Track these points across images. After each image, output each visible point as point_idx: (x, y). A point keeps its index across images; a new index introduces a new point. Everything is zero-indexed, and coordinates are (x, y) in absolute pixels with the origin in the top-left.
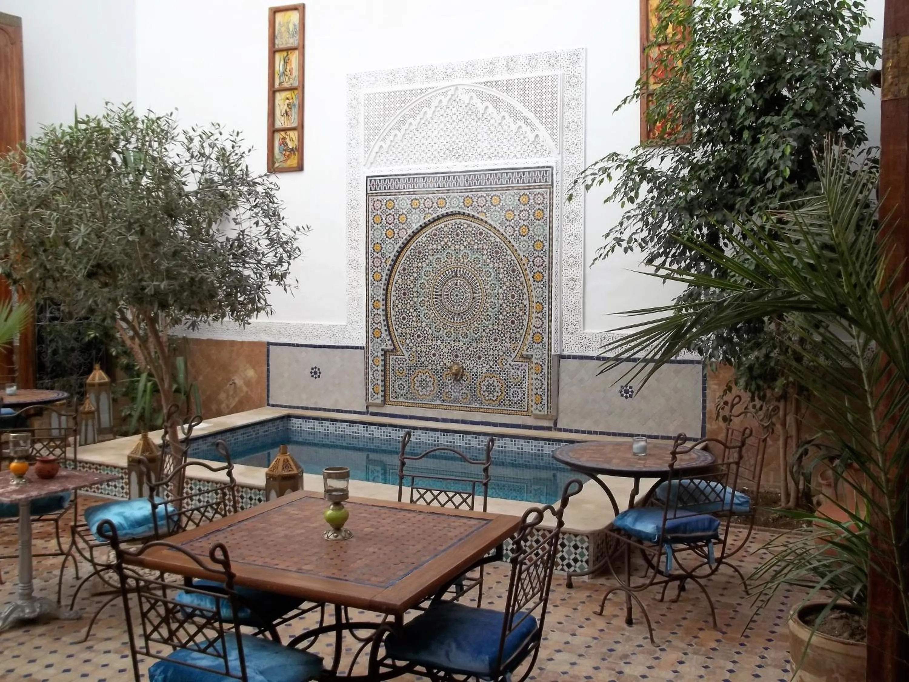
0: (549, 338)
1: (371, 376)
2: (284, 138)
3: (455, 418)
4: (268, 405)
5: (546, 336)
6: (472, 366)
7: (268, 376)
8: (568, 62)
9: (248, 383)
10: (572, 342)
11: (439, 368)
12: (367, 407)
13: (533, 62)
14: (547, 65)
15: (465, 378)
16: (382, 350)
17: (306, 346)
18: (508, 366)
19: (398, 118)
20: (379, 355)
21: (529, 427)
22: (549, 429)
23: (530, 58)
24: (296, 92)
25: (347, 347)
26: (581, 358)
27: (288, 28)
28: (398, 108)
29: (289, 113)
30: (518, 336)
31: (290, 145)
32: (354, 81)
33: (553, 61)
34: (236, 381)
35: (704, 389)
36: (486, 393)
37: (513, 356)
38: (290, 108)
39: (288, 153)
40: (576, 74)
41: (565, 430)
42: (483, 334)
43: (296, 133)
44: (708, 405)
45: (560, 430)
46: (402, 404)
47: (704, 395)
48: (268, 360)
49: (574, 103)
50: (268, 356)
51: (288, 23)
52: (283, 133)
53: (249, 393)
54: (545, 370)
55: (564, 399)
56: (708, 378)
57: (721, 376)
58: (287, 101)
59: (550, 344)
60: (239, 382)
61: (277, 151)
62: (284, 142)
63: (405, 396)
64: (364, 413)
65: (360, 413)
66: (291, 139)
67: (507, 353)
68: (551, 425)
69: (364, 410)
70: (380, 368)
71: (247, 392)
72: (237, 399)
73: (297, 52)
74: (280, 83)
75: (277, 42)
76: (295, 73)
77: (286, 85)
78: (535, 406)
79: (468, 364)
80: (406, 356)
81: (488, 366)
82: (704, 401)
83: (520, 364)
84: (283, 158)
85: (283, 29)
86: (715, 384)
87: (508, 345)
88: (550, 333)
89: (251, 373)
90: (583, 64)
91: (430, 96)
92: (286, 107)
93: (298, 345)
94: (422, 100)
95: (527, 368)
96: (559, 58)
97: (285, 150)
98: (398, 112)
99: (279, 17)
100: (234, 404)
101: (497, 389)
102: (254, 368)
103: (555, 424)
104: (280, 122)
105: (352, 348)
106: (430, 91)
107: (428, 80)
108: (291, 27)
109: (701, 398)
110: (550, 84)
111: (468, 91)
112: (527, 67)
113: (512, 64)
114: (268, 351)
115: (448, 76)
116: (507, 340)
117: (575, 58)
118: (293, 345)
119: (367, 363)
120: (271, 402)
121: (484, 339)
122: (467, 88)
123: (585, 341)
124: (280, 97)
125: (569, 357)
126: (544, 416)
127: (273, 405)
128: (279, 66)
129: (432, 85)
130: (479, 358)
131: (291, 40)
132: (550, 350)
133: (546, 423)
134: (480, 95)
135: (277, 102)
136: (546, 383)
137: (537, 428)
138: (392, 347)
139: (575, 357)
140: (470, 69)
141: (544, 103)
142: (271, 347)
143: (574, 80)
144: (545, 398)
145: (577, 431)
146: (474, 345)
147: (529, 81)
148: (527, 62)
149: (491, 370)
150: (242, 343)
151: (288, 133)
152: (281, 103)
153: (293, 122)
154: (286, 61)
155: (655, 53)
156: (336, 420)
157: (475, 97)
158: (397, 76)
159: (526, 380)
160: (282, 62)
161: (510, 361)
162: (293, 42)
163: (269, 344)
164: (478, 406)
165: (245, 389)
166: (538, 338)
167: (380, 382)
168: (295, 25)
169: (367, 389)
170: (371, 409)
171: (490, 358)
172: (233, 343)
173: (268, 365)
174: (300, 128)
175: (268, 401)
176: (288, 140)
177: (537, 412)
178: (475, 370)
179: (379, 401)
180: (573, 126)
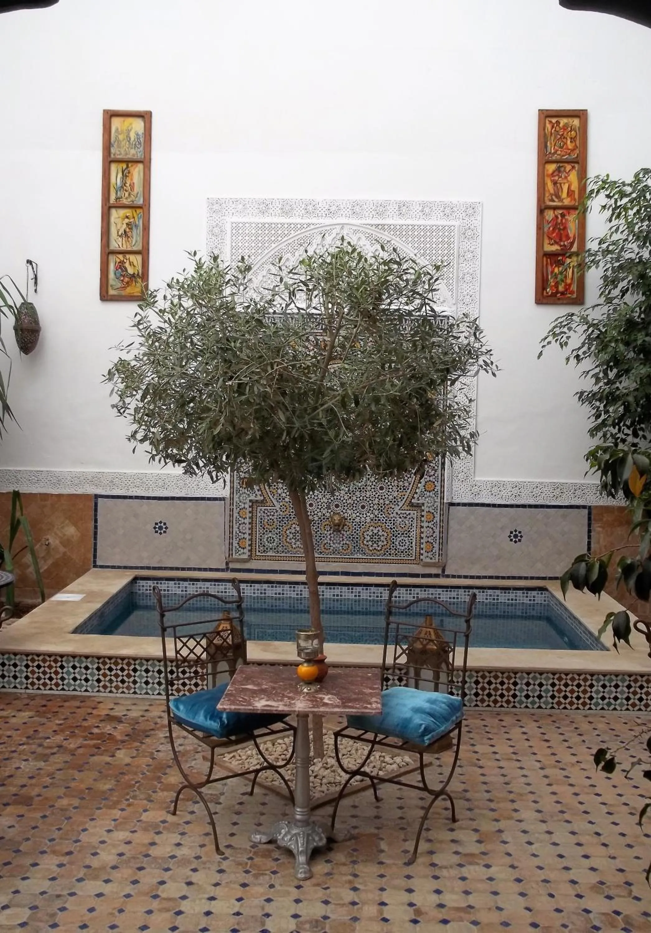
0: (442, 486)
1: (235, 529)
2: (122, 262)
3: (334, 570)
4: (95, 566)
5: (438, 485)
6: (354, 515)
7: (96, 533)
8: (464, 214)
9: (66, 542)
10: (462, 490)
11: (316, 519)
12: (227, 564)
13: (427, 210)
14: (442, 214)
15: (346, 528)
16: (250, 501)
17: (149, 498)
18: (395, 514)
19: (273, 252)
20: (247, 506)
21: (417, 576)
22: (437, 576)
23: (424, 205)
24: (138, 211)
25: (203, 499)
26: (470, 505)
27: (128, 137)
28: (273, 242)
29: (129, 234)
30: (406, 484)
31: (130, 271)
32: (216, 207)
33: (448, 211)
34: (51, 541)
35: (589, 531)
36: (370, 543)
37: (401, 504)
38: (131, 229)
39: (126, 279)
40: (472, 227)
41: (454, 576)
42: (369, 483)
43: (139, 258)
44: (592, 546)
45: (448, 576)
46: (272, 558)
47: (589, 537)
48: (96, 515)
49: (469, 255)
50: (96, 510)
51: (129, 131)
52: (121, 257)
53: (68, 553)
54: (437, 519)
55: (453, 546)
56: (593, 522)
57: (605, 519)
58: (127, 221)
59: (442, 492)
60: (53, 541)
61: (112, 275)
62: (121, 266)
63: (274, 549)
64: (222, 570)
65: (217, 570)
66: (131, 264)
67: (395, 501)
68: (440, 572)
69: (224, 566)
70: (247, 521)
71: (65, 553)
72: (50, 562)
73: (141, 166)
74: (117, 199)
75: (112, 150)
76: (138, 188)
77: (125, 201)
78: (425, 554)
79: (349, 513)
80: (278, 506)
81: (372, 516)
82: (589, 543)
83: (408, 512)
84: (119, 285)
85: (121, 137)
86: (599, 527)
87: (395, 494)
88: (443, 481)
89: (71, 531)
90: (479, 218)
91: (311, 232)
92: (125, 226)
93: (137, 497)
94: (302, 236)
95: (415, 517)
96: (455, 209)
97: (124, 276)
98: (273, 246)
99: (116, 123)
100: (46, 567)
101: (382, 538)
102: (75, 524)
103: (443, 571)
104: (116, 243)
105: (209, 499)
106: (312, 227)
107: (308, 215)
108: (132, 135)
109: (586, 540)
110: (446, 234)
111: (355, 232)
112: (421, 214)
113: (404, 209)
114: (96, 505)
115: (330, 213)
116: (394, 488)
117: (470, 211)
118: (131, 497)
119: (231, 516)
120: (99, 563)
121: (369, 488)
122: (355, 228)
123: (475, 489)
124: (115, 214)
125: (459, 504)
126: (434, 563)
127: (102, 567)
128: (116, 178)
129: (314, 221)
130: (363, 507)
131: (133, 151)
132: (442, 498)
133: (434, 571)
134: (369, 237)
135: (112, 220)
136: (437, 531)
137: (424, 576)
138: (262, 498)
139: (465, 505)
140: (357, 209)
141: (440, 252)
142: (100, 500)
143: (469, 233)
144: (436, 546)
145: (466, 577)
146: (358, 493)
147: (424, 228)
148: (420, 209)
149: (376, 520)
150: (59, 496)
151: (128, 256)
152: (119, 221)
153: (136, 243)
154: (125, 175)
155: (550, 215)
156: (197, 580)
157: (363, 238)
158: (271, 206)
159: (414, 529)
160: (120, 175)
161: (397, 509)
162: (135, 153)
163: (97, 496)
164: (361, 556)
165: (62, 549)
166: (430, 486)
167: (246, 536)
168: (137, 135)
169: (231, 544)
170: (231, 566)
171: (375, 507)
172: (45, 497)
173: (96, 521)
174: (144, 252)
175: (95, 562)
176: (127, 265)
177: (428, 560)
178: (357, 520)
179: (245, 557)
180: (468, 278)
